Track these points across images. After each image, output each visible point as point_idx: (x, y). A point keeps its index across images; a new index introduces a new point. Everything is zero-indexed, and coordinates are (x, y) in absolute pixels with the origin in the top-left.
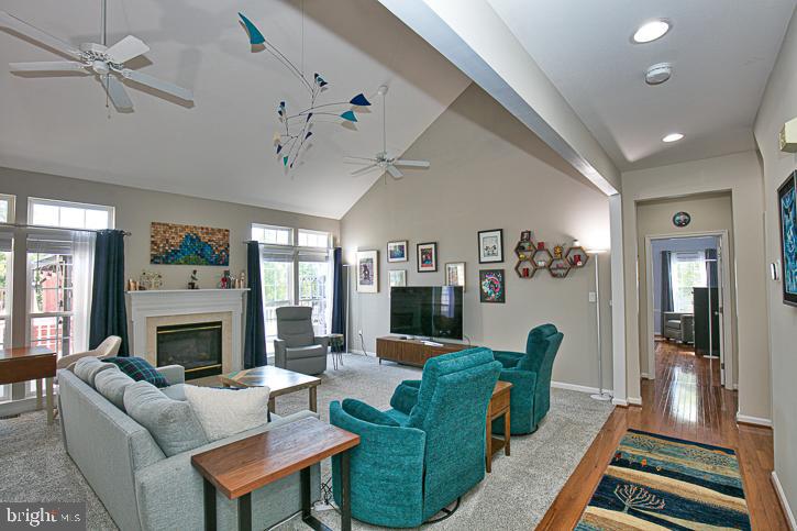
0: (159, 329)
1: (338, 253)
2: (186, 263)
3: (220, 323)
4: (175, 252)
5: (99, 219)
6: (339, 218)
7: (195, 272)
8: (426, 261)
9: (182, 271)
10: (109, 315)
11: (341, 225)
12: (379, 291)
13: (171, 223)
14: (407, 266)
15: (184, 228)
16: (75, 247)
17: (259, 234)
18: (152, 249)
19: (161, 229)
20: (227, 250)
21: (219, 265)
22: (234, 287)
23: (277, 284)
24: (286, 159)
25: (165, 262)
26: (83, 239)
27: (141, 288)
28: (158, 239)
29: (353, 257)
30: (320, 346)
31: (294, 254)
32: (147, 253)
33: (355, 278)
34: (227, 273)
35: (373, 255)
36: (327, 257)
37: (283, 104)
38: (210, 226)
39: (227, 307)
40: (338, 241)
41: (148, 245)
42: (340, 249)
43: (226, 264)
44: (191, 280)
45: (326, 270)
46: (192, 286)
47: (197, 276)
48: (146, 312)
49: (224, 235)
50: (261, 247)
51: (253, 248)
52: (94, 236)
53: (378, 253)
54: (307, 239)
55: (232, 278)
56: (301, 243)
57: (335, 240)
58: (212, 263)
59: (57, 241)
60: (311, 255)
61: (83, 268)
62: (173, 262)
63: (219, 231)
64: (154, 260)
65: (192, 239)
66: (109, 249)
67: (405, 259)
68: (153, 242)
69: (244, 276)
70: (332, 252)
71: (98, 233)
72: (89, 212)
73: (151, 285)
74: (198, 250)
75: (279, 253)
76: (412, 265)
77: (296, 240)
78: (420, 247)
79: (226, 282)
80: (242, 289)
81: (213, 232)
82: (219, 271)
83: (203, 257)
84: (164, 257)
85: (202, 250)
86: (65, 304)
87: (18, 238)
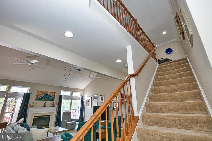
0: (34, 117)
1: (82, 97)
2: (44, 100)
3: (50, 115)
4: (42, 98)
5: (26, 90)
7: (46, 102)
8: (102, 100)
9: (42, 102)
10: (23, 113)
11: (84, 90)
12: (91, 107)
13: (42, 91)
14: (97, 101)
15: (44, 92)
16: (19, 97)
17: (64, 93)
18: (36, 97)
19: (39, 92)
20: (54, 97)
21: (52, 101)
22: (55, 106)
23: (65, 105)
24: (65, 78)
25: (39, 100)
26: (21, 95)
27: (32, 106)
28: (38, 95)
29: (86, 99)
30: (74, 122)
31: (71, 98)
32: (35, 98)
33: (86, 104)
34: (53, 103)
35: (90, 98)
36: (80, 99)
37: (66, 67)
38: (51, 91)
40: (83, 94)
42: (83, 96)
43: (54, 100)
44: (44, 104)
45: (79, 102)
46: (44, 106)
48: (33, 112)
49: (54, 94)
50: (63, 96)
51: (61, 96)
52: (24, 94)
53: (91, 98)
54: (75, 94)
55: (54, 104)
56: (73, 95)
57: (82, 94)
58: (50, 100)
59: (15, 95)
60: (75, 98)
61: (20, 101)
62: (41, 100)
63: (53, 92)
64: (36, 100)
65: (46, 95)
66: (27, 97)
67: (97, 99)
68: (37, 95)
69: (58, 104)
70: (81, 97)
71: (25, 93)
73: (34, 106)
75: (67, 98)
76: (99, 101)
77: (72, 94)
78: (101, 96)
79: (53, 105)
80: (57, 107)
81: (51, 93)
82: (51, 102)
83: (48, 99)
84: (38, 99)
85: (48, 97)
86: (13, 110)
87: (7, 95)
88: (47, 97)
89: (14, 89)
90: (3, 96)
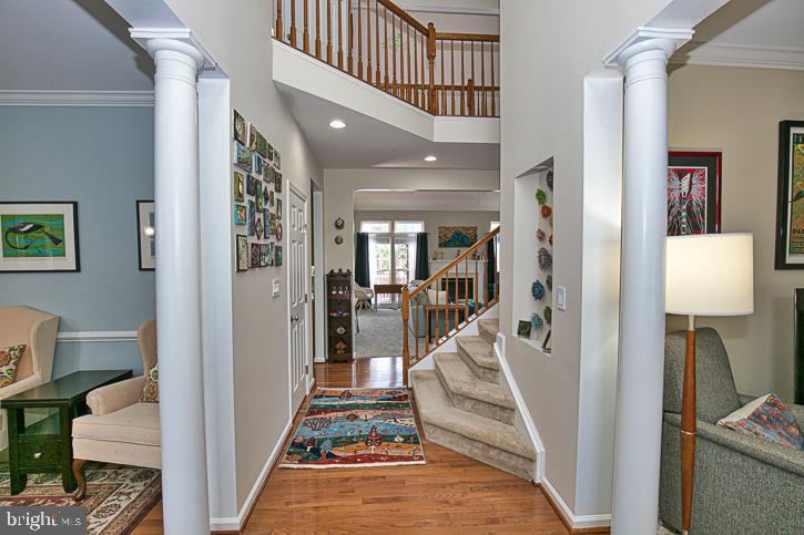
0: (443, 279)
2: (456, 246)
3: (472, 279)
4: (450, 241)
5: (417, 228)
7: (459, 251)
9: (452, 251)
10: (422, 271)
13: (447, 226)
15: (453, 228)
16: (410, 241)
18: (439, 240)
19: (443, 230)
20: (475, 238)
22: (478, 259)
25: (445, 246)
26: (412, 237)
27: (434, 259)
28: (442, 235)
32: (437, 242)
38: (467, 226)
39: (474, 269)
41: (437, 238)
49: (474, 230)
52: (417, 236)
55: (478, 255)
58: (467, 247)
59: (403, 238)
61: (413, 248)
62: (448, 246)
63: (472, 228)
64: (440, 245)
65: (457, 234)
66: (422, 240)
68: (440, 237)
69: (485, 253)
71: (418, 234)
73: (439, 258)
79: (475, 257)
80: (482, 263)
81: (468, 229)
83: (462, 243)
84: (444, 244)
85: (462, 239)
86: (407, 266)
87: (391, 238)
88: (459, 239)
89: (400, 227)
90: (388, 242)
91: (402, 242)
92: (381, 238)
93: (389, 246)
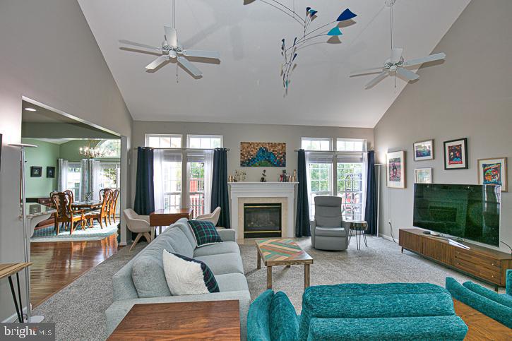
0: (245, 205)
1: (371, 155)
2: (260, 165)
3: (280, 204)
4: (254, 159)
6: (373, 127)
7: (265, 171)
8: (454, 158)
9: (256, 171)
10: (220, 196)
11: (375, 132)
12: (406, 186)
13: (250, 142)
14: (433, 164)
15: (258, 144)
16: (205, 157)
17: (307, 145)
18: (241, 158)
19: (246, 146)
20: (284, 156)
21: (279, 166)
22: (288, 181)
23: (319, 179)
25: (248, 165)
26: (208, 153)
27: (235, 181)
28: (244, 152)
29: (384, 158)
30: (343, 229)
31: (334, 157)
32: (238, 160)
33: (385, 175)
34: (284, 172)
35: (400, 155)
36: (362, 159)
38: (273, 142)
39: (284, 194)
40: (372, 145)
41: (239, 156)
42: (373, 152)
43: (284, 165)
44: (262, 176)
45: (362, 169)
46: (263, 180)
47: (266, 174)
48: (239, 195)
49: (283, 147)
50: (307, 154)
51: (301, 155)
52: (213, 152)
53: (405, 154)
54: (342, 145)
55: (287, 175)
56: (339, 149)
57: (369, 144)
58: (275, 166)
59: (197, 155)
61: (208, 169)
62: (253, 165)
63: (279, 144)
64: (243, 164)
65: (263, 151)
66: (220, 157)
67: (431, 157)
68: (241, 154)
69: (296, 173)
70: (366, 155)
71: (215, 150)
72: (202, 139)
73: (239, 179)
74: (266, 157)
75: (320, 157)
76: (439, 163)
77: (335, 147)
79: (284, 178)
80: (293, 183)
81: (275, 145)
82: (279, 170)
83: (269, 162)
84: (247, 162)
85: (269, 157)
86: (202, 187)
87: (183, 155)
89: (195, 143)
90: (178, 159)
91: (196, 160)
92: (170, 155)
93: (180, 164)
